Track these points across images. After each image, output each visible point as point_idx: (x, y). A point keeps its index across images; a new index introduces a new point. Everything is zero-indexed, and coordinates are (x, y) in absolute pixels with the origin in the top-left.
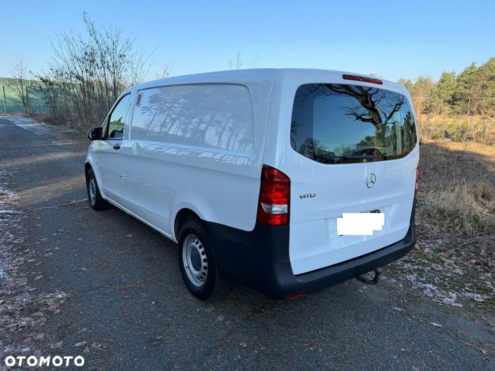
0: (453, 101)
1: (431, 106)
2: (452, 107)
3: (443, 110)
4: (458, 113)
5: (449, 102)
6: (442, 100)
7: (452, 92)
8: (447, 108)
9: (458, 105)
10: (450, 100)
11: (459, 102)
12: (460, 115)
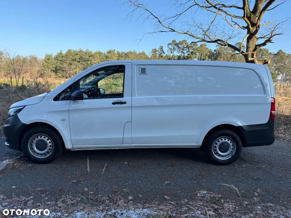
0: (56, 71)
1: (44, 73)
2: (56, 74)
3: (51, 75)
4: (60, 77)
5: (54, 71)
6: (50, 70)
7: (55, 66)
8: (53, 74)
9: (59, 73)
10: (54, 70)
11: (59, 71)
12: (61, 79)
